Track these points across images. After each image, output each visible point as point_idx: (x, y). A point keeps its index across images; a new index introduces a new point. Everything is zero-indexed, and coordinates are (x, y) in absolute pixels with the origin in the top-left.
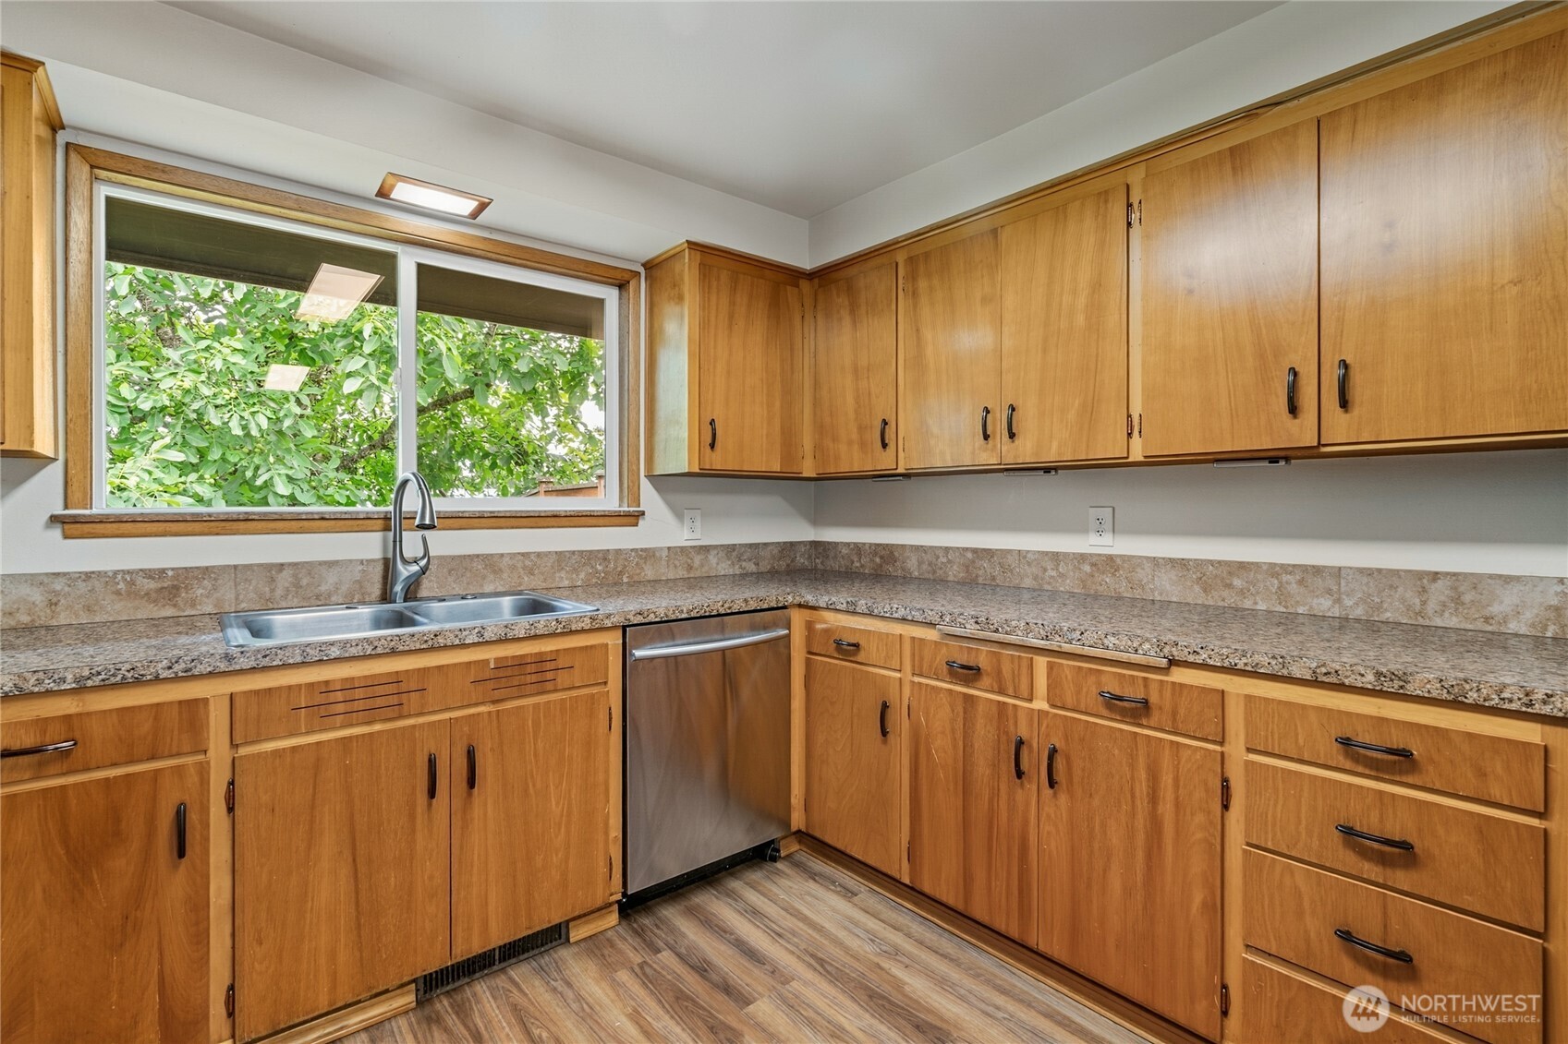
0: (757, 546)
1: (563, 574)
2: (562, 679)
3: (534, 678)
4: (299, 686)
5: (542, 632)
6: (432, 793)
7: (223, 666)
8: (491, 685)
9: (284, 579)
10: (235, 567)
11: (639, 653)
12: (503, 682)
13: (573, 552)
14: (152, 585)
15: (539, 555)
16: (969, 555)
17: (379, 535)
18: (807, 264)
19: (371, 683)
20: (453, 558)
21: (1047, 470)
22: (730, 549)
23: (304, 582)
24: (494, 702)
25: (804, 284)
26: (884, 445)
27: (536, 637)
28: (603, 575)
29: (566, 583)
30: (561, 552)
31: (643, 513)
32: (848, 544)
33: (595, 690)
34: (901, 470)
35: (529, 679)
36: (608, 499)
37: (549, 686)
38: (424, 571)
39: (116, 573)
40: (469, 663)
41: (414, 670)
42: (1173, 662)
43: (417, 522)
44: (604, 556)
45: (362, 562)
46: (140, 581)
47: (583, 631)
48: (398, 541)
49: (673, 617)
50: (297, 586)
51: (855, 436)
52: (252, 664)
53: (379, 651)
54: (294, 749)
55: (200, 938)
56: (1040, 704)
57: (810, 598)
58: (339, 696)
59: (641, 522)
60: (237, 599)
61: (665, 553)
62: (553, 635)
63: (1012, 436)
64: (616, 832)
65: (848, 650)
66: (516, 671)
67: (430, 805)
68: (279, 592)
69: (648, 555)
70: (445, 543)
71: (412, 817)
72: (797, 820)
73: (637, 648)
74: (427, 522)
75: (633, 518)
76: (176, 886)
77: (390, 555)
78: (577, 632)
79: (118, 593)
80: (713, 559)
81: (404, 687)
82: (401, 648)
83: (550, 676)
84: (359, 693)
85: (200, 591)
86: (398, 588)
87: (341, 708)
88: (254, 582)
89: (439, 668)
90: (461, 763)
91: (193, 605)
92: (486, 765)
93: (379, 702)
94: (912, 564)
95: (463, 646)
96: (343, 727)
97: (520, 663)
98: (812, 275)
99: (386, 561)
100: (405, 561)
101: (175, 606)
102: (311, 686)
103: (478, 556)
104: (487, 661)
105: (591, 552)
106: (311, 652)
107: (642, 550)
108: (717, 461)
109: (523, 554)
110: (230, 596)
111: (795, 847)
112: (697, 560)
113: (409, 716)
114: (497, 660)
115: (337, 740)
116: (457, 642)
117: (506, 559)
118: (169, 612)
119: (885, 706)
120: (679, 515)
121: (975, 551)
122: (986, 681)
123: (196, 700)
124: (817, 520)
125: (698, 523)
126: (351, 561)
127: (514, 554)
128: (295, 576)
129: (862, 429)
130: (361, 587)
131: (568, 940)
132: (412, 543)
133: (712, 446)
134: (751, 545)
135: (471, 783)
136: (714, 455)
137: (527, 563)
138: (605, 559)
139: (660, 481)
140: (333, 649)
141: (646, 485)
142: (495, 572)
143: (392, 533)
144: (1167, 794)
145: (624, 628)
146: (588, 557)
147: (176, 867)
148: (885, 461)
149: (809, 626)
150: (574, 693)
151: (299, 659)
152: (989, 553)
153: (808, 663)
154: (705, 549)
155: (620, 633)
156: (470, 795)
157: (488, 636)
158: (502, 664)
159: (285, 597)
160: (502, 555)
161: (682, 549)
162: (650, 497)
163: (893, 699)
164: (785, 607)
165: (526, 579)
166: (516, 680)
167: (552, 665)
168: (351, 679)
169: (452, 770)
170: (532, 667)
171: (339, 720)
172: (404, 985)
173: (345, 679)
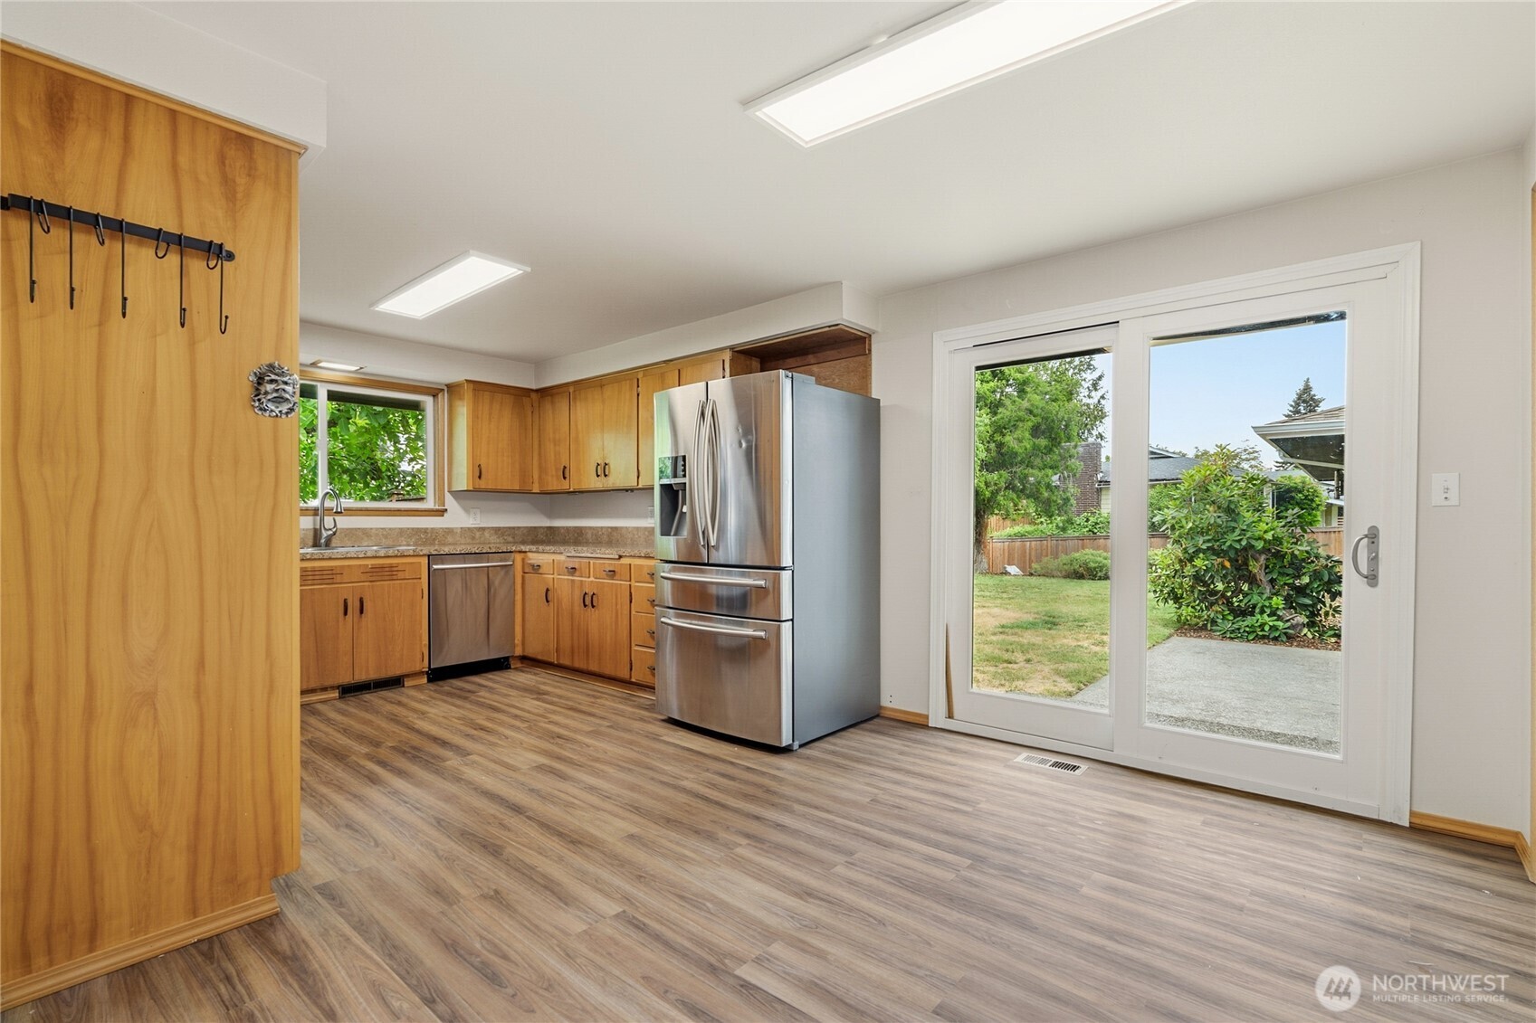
0: (514, 528)
1: (403, 539)
2: (401, 575)
3: (387, 574)
5: (391, 555)
6: (346, 613)
8: (369, 574)
11: (435, 567)
12: (375, 574)
13: (408, 529)
15: (390, 529)
16: (610, 530)
17: (311, 518)
18: (534, 387)
19: (322, 570)
20: (347, 529)
21: (627, 490)
22: (497, 530)
24: (371, 581)
25: (534, 395)
26: (565, 478)
27: (389, 557)
31: (446, 510)
32: (563, 527)
33: (415, 581)
34: (571, 490)
35: (385, 574)
36: (430, 504)
37: (395, 577)
38: (334, 533)
40: (360, 565)
41: (338, 566)
42: (620, 557)
44: (425, 531)
47: (410, 556)
48: (322, 520)
49: (453, 554)
51: (554, 473)
53: (325, 558)
56: (592, 579)
57: (523, 548)
58: (310, 573)
59: (445, 515)
61: (459, 531)
62: (396, 556)
63: (606, 476)
64: (426, 641)
65: (536, 568)
66: (380, 570)
67: (345, 618)
69: (449, 531)
70: (344, 522)
71: (338, 622)
72: (518, 652)
73: (436, 564)
74: (339, 510)
75: (442, 512)
77: (318, 527)
78: (407, 556)
80: (487, 534)
81: (334, 572)
82: (333, 557)
83: (394, 573)
84: (317, 573)
86: (323, 541)
87: (310, 578)
89: (349, 566)
90: (358, 604)
92: (367, 606)
93: (325, 577)
94: (589, 536)
95: (358, 558)
96: (311, 585)
97: (382, 567)
98: (537, 391)
99: (315, 530)
100: (325, 529)
103: (359, 528)
104: (368, 565)
105: (418, 529)
107: (446, 528)
108: (483, 484)
109: (382, 529)
111: (519, 665)
112: (478, 534)
113: (336, 583)
114: (372, 565)
115: (309, 589)
116: (356, 556)
117: (373, 531)
119: (548, 590)
120: (467, 510)
121: (612, 528)
122: (577, 573)
124: (550, 516)
125: (478, 516)
127: (377, 528)
129: (557, 469)
131: (403, 686)
132: (329, 521)
133: (480, 477)
134: (510, 528)
135: (362, 612)
136: (481, 482)
137: (385, 533)
138: (426, 532)
139: (457, 495)
141: (448, 496)
142: (368, 536)
143: (319, 518)
144: (619, 603)
145: (429, 556)
146: (417, 531)
148: (565, 485)
149: (523, 560)
150: (406, 581)
152: (616, 528)
153: (523, 577)
154: (483, 529)
155: (427, 558)
156: (361, 617)
157: (369, 554)
158: (373, 567)
160: (371, 528)
161: (469, 528)
162: (450, 502)
163: (551, 587)
164: (510, 552)
166: (380, 574)
167: (396, 569)
168: (314, 567)
169: (354, 606)
170: (387, 569)
171: (310, 582)
172: (333, 688)
173: (312, 567)
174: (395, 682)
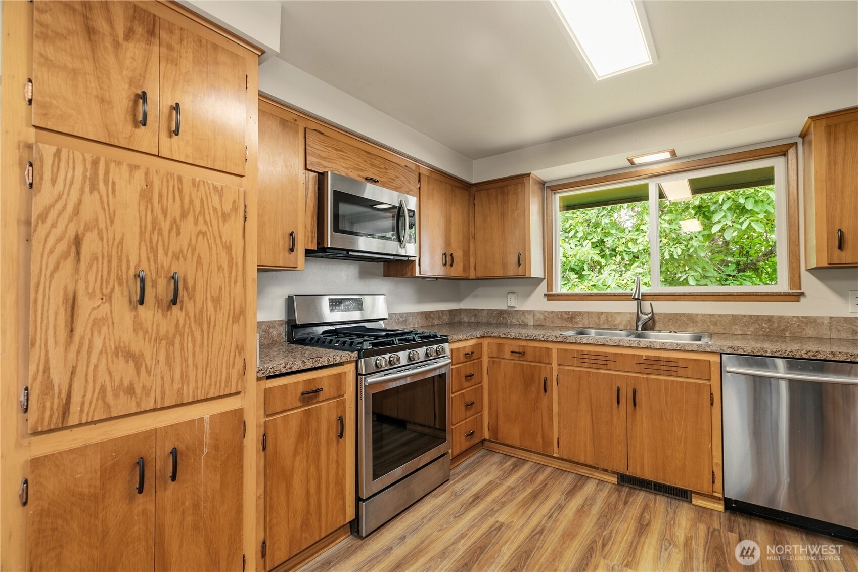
1: (737, 327)
2: (681, 372)
3: (665, 368)
4: (575, 350)
5: (668, 348)
6: (618, 402)
7: (555, 340)
8: (644, 366)
9: (603, 317)
10: (588, 312)
11: (730, 369)
12: (649, 366)
13: (745, 316)
14: (566, 316)
15: (720, 315)
19: (597, 354)
23: (610, 319)
24: (645, 374)
27: (666, 350)
28: (768, 330)
29: (740, 332)
30: (735, 315)
31: (803, 294)
33: (701, 382)
35: (662, 368)
37: (673, 373)
38: (651, 318)
39: (558, 312)
40: (634, 355)
41: (612, 353)
43: (632, 297)
44: (770, 319)
45: (630, 313)
46: (564, 314)
47: (692, 351)
49: (758, 354)
50: (607, 320)
52: (562, 340)
53: (599, 343)
54: (573, 370)
55: (551, 419)
58: (586, 356)
59: (803, 300)
60: (589, 323)
62: (674, 350)
64: (717, 461)
66: (656, 363)
67: (618, 407)
68: (601, 322)
71: (612, 408)
73: (730, 366)
75: (796, 296)
76: (545, 401)
78: (688, 351)
79: (558, 318)
81: (608, 358)
82: (606, 344)
83: (674, 369)
84: (593, 357)
85: (578, 319)
86: (639, 325)
87: (587, 361)
88: (594, 318)
89: (620, 354)
90: (631, 394)
91: (577, 324)
92: (642, 398)
93: (600, 362)
95: (631, 347)
96: (587, 367)
97: (658, 360)
100: (642, 313)
101: (572, 323)
102: (578, 351)
103: (684, 314)
104: (642, 356)
106: (578, 340)
107: (803, 317)
108: (846, 257)
109: (710, 315)
110: (587, 322)
113: (610, 370)
114: (646, 356)
115: (586, 371)
116: (628, 345)
117: (700, 317)
118: (570, 325)
123: (549, 348)
126: (626, 312)
127: (705, 314)
128: (606, 317)
130: (630, 323)
131: (692, 501)
133: (840, 247)
135: (635, 404)
136: (842, 254)
137: (712, 319)
138: (770, 321)
139: (817, 273)
140: (584, 340)
141: (805, 275)
145: (721, 354)
146: (756, 319)
147: (545, 395)
150: (688, 380)
151: (574, 341)
155: (718, 356)
156: (634, 409)
158: (648, 359)
159: (603, 324)
160: (697, 314)
161: (846, 319)
162: (811, 283)
165: (712, 327)
166: (656, 367)
167: (675, 364)
168: (590, 351)
169: (626, 395)
170: (665, 363)
171: (586, 365)
172: (613, 473)
173: (588, 351)
174: (682, 495)
